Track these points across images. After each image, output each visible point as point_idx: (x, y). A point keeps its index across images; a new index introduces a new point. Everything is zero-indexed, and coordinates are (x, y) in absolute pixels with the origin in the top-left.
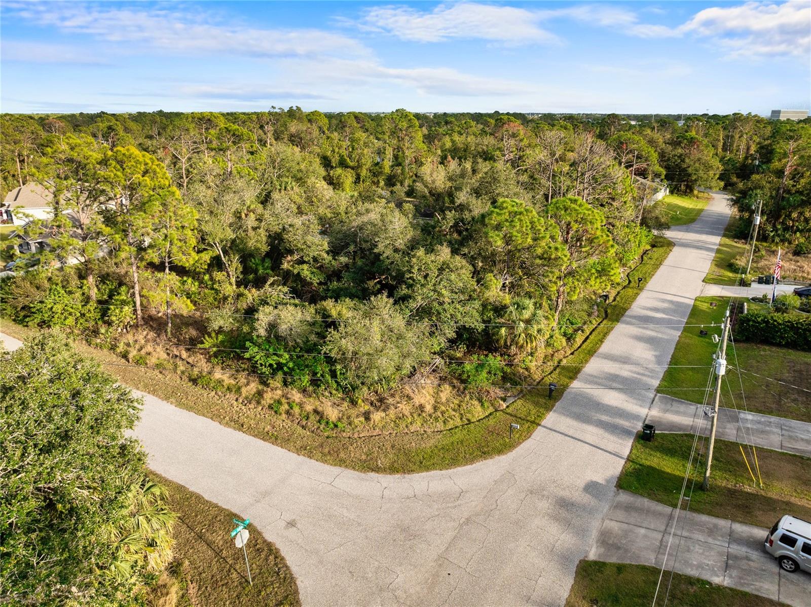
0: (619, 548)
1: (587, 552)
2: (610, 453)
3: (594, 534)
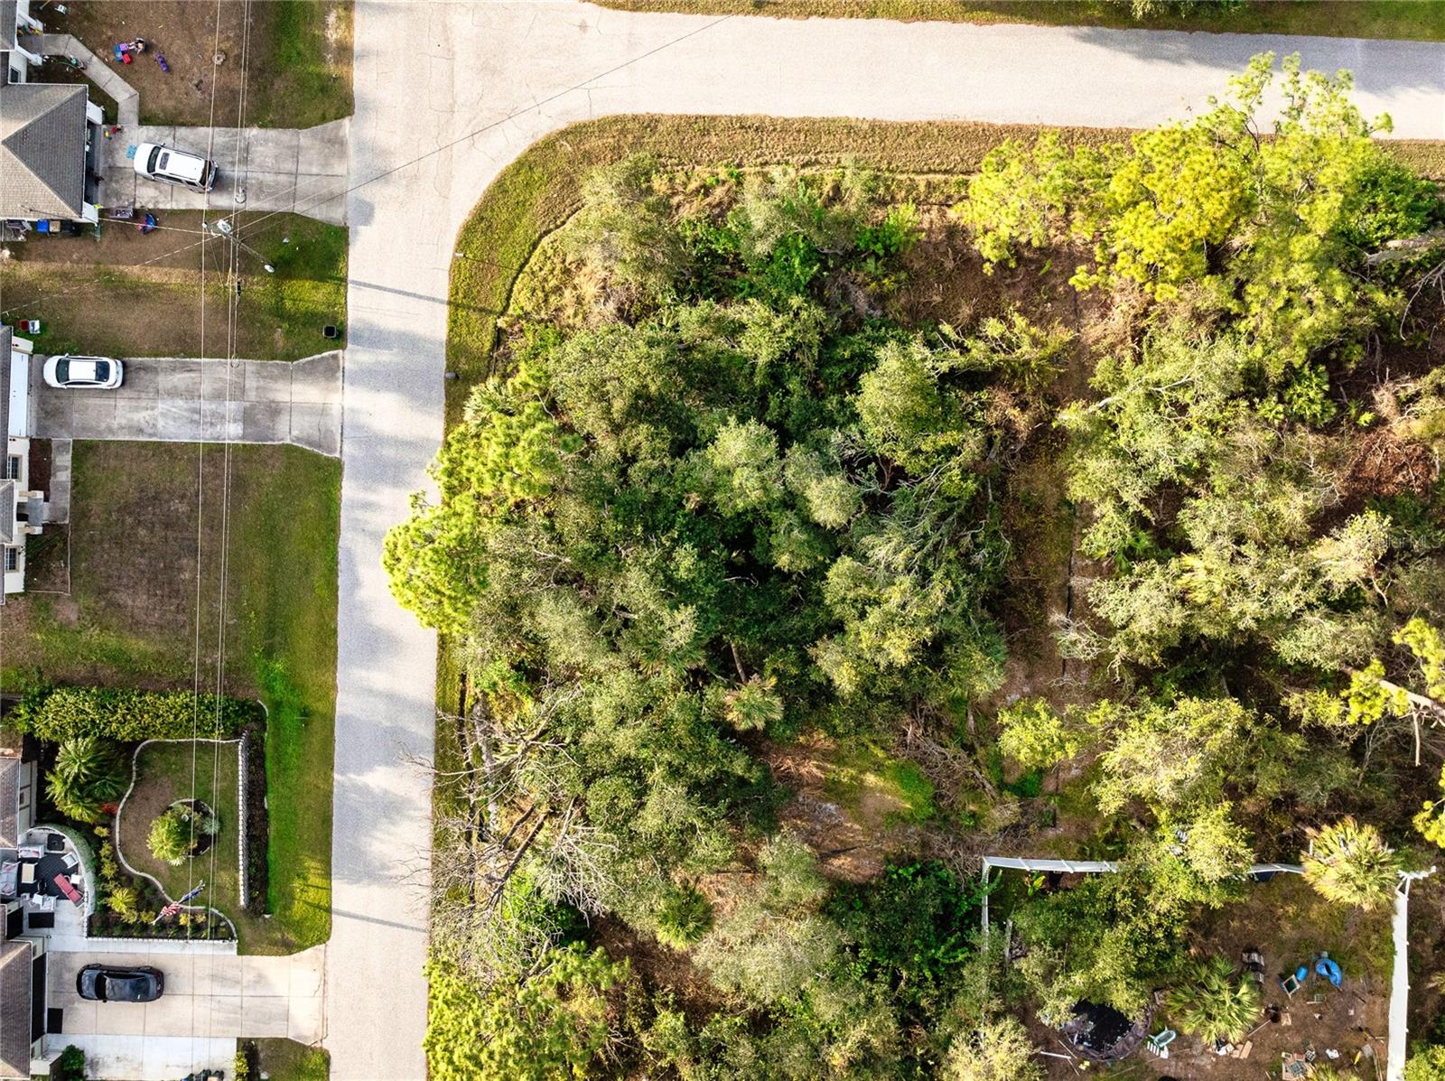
0: (329, 141)
1: (352, 126)
2: (370, 286)
3: (351, 150)
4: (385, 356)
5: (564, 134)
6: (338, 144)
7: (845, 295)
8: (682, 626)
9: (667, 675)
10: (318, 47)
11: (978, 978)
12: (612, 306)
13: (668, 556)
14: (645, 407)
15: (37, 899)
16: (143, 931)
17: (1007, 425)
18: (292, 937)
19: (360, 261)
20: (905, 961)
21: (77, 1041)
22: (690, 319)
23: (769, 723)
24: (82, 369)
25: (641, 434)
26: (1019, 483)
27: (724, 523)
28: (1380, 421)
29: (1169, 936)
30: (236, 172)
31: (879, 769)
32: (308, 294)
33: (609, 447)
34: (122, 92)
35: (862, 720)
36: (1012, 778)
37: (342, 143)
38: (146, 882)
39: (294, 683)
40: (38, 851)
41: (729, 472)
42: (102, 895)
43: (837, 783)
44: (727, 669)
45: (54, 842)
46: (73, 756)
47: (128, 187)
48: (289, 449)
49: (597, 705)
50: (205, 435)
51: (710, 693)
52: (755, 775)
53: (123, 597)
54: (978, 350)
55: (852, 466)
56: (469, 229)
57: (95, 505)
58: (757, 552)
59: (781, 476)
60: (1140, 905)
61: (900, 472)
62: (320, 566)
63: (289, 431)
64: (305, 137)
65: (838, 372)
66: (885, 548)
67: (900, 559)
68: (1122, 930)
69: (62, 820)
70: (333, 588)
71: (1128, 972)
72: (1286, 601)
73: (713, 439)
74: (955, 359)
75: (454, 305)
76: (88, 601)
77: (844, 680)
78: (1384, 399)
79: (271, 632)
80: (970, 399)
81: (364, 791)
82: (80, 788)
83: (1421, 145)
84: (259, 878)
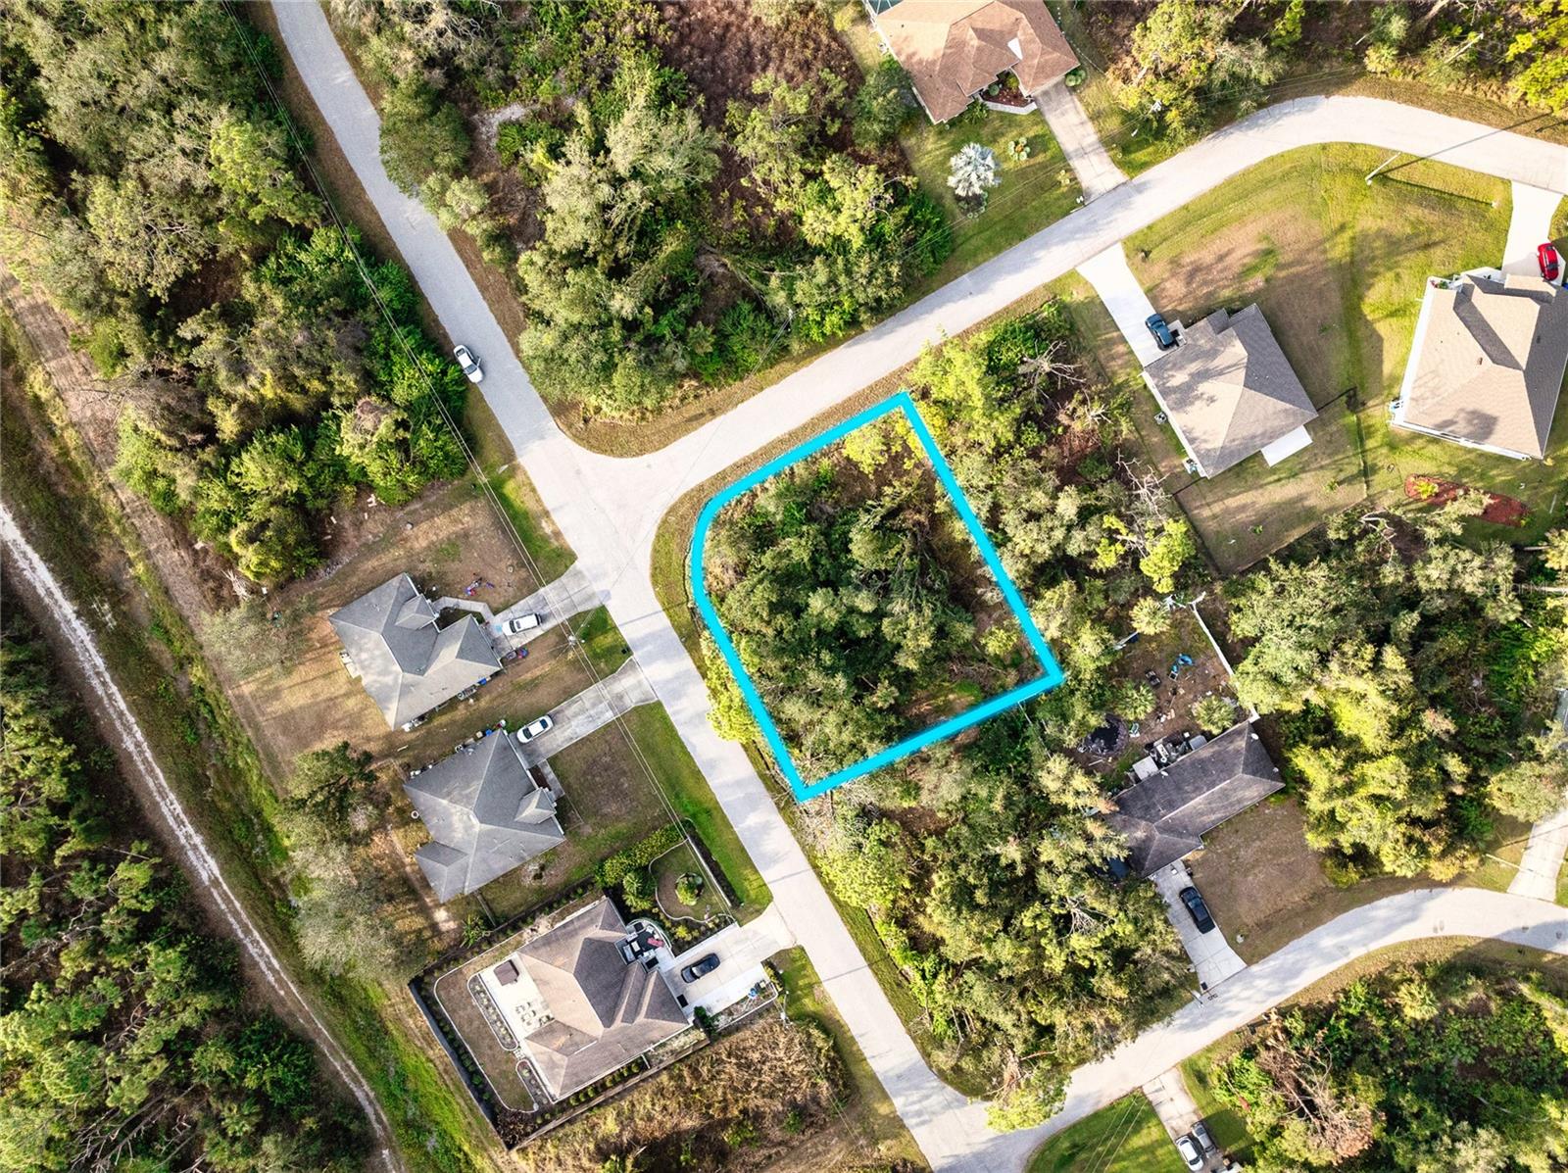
1: (580, 563)
3: (586, 573)
4: (649, 647)
5: (668, 514)
6: (578, 574)
7: (821, 510)
8: (840, 682)
9: (845, 704)
10: (545, 539)
11: (1034, 746)
12: (731, 572)
13: (818, 659)
14: (775, 608)
15: (646, 954)
16: (696, 941)
17: (918, 523)
18: (757, 907)
19: (616, 615)
20: (1008, 761)
21: (697, 1004)
22: (767, 559)
23: (895, 699)
24: (535, 728)
25: (780, 620)
26: (935, 542)
27: (830, 634)
28: (1067, 428)
29: (1098, 686)
30: (546, 611)
31: (952, 691)
32: (604, 641)
33: (770, 632)
34: (478, 607)
35: (931, 676)
36: (1008, 662)
37: (580, 572)
38: (686, 921)
39: (698, 803)
40: (634, 935)
41: (822, 613)
42: (672, 935)
43: (939, 706)
44: (867, 688)
45: (638, 927)
46: (631, 883)
47: (506, 644)
48: (635, 709)
49: (827, 730)
50: (600, 723)
51: (866, 701)
52: (902, 722)
53: (606, 810)
54: (887, 502)
55: (866, 582)
56: (653, 576)
57: (571, 780)
58: (851, 636)
59: (842, 603)
60: (1080, 682)
61: (887, 572)
62: (677, 749)
63: (631, 701)
64: (563, 579)
65: (837, 545)
66: (898, 606)
67: (905, 607)
68: (1078, 694)
69: (637, 915)
70: (688, 754)
71: (1089, 710)
72: (1059, 535)
73: (807, 605)
74: (882, 511)
75: (666, 610)
76: (593, 820)
77: (913, 665)
78: (1062, 418)
79: (673, 787)
80: (897, 522)
81: (749, 828)
82: (642, 893)
83: (1017, 302)
84: (730, 891)
